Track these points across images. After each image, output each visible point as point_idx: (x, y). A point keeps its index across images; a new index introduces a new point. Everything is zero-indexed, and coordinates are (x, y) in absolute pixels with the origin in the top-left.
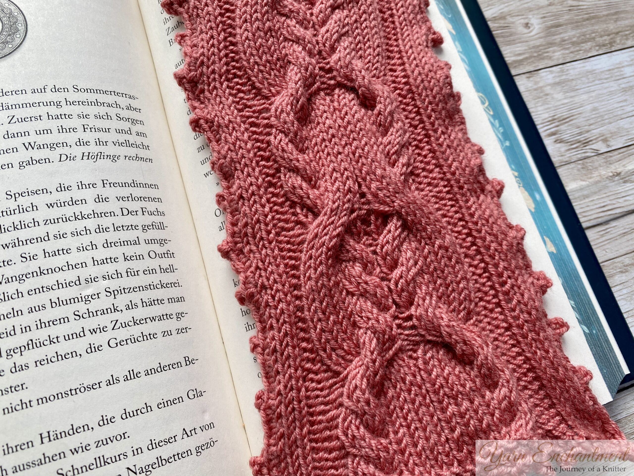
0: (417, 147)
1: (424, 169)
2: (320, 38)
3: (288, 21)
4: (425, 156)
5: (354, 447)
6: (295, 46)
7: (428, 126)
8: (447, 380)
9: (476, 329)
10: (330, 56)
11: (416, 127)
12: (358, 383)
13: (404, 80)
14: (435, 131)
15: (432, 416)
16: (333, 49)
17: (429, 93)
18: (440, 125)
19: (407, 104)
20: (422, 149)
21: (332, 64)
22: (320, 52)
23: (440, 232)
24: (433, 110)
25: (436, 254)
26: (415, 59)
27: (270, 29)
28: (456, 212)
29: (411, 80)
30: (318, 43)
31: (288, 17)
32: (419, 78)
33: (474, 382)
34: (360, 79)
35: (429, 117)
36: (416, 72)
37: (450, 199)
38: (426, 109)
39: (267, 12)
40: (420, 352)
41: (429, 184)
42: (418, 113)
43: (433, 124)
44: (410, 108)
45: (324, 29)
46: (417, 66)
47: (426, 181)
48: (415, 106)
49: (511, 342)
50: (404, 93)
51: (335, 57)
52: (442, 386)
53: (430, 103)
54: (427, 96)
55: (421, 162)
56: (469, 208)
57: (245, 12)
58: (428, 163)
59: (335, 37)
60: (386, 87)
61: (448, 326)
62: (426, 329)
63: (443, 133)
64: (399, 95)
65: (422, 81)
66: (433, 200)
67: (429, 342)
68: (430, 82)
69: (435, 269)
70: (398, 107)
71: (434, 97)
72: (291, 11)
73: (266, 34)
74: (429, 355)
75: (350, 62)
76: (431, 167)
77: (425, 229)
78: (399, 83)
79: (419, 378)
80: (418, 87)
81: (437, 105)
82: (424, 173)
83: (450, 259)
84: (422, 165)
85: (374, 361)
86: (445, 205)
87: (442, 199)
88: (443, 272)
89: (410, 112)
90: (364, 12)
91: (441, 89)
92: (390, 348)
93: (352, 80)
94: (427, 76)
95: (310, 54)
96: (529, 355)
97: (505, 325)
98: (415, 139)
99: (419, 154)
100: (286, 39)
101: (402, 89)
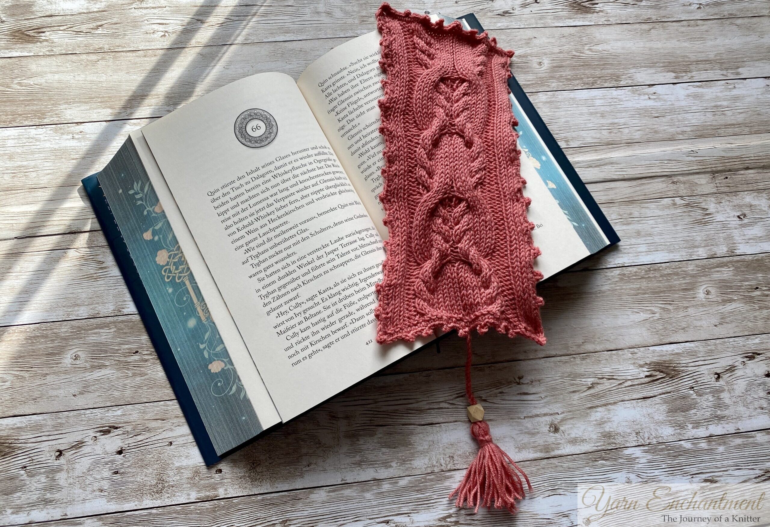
0: (489, 172)
1: (489, 183)
2: (453, 108)
3: (440, 96)
4: (492, 177)
5: (420, 294)
6: (441, 109)
7: (498, 163)
9: (488, 262)
10: (456, 118)
11: (491, 162)
13: (491, 138)
14: (500, 166)
16: (458, 115)
17: (502, 146)
18: (504, 164)
19: (490, 150)
20: (491, 173)
21: (456, 122)
22: (451, 115)
23: (485, 214)
24: (502, 156)
25: (480, 223)
26: (500, 128)
27: (431, 98)
28: (499, 207)
29: (495, 139)
30: (452, 110)
31: (441, 94)
32: (499, 138)
34: (467, 133)
35: (499, 159)
36: (498, 135)
37: (498, 201)
38: (498, 155)
39: (432, 89)
40: (457, 264)
41: (489, 191)
42: (494, 156)
43: (500, 163)
44: (491, 152)
45: (456, 105)
46: (500, 132)
47: (488, 189)
48: (494, 152)
49: (507, 273)
50: (489, 144)
51: (458, 119)
53: (502, 152)
54: (501, 148)
55: (489, 179)
56: (506, 207)
57: (421, 86)
58: (492, 181)
59: (461, 109)
60: (480, 140)
61: (473, 255)
62: (463, 254)
63: (504, 168)
64: (487, 145)
65: (500, 140)
66: (489, 199)
67: (462, 260)
68: (504, 141)
69: (477, 230)
70: (484, 151)
71: (505, 149)
72: (443, 92)
73: (428, 99)
74: (461, 266)
75: (465, 124)
76: (493, 183)
77: (478, 211)
78: (488, 139)
79: (453, 275)
80: (497, 143)
81: (505, 154)
82: (488, 185)
83: (486, 227)
84: (488, 181)
85: (436, 263)
86: (494, 203)
87: (494, 199)
88: (481, 232)
89: (490, 154)
90: (480, 100)
91: (509, 146)
92: (445, 259)
93: (463, 133)
94: (503, 138)
95: (447, 115)
96: (513, 282)
97: (506, 265)
98: (489, 168)
99: (489, 176)
100: (437, 105)
101: (489, 142)
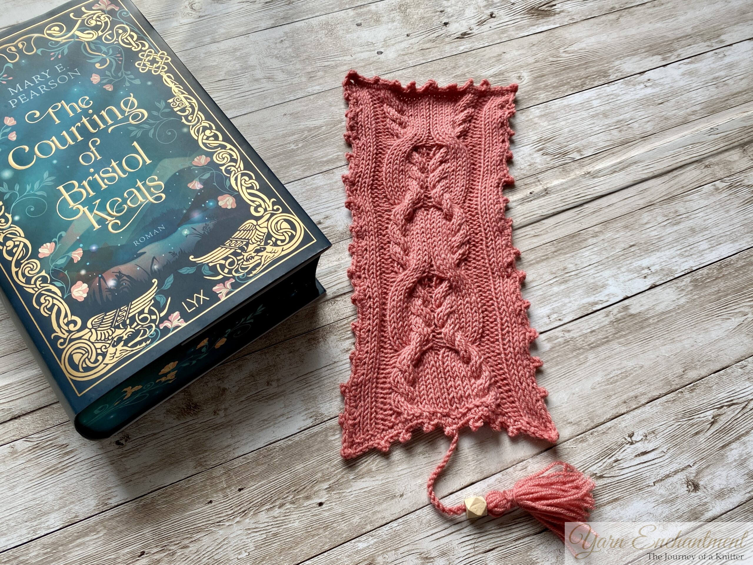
0: (474, 245)
1: (474, 259)
2: (429, 179)
3: (414, 167)
4: (478, 252)
5: (396, 387)
6: (414, 181)
7: (483, 235)
8: (452, 369)
9: (477, 349)
10: (432, 189)
11: (477, 234)
12: (406, 356)
13: (475, 207)
14: (487, 238)
15: (440, 384)
16: (434, 186)
17: (488, 216)
18: (491, 235)
19: (474, 221)
20: (477, 247)
21: (432, 195)
22: (427, 187)
23: (469, 295)
24: (488, 226)
25: (464, 305)
26: (485, 195)
27: (402, 170)
28: (488, 286)
29: (479, 208)
30: (427, 182)
31: (414, 165)
32: (484, 207)
33: (467, 373)
34: (445, 205)
35: (485, 230)
36: (483, 203)
37: (485, 278)
38: (484, 225)
39: (403, 161)
40: (442, 352)
41: (475, 268)
42: (479, 226)
43: (486, 234)
44: (475, 223)
45: (432, 175)
46: (485, 199)
47: (473, 265)
48: (479, 222)
49: (499, 361)
50: (473, 214)
51: (434, 191)
52: (448, 371)
53: (487, 222)
54: (486, 218)
55: (474, 254)
56: (495, 285)
57: (391, 158)
58: (478, 256)
59: (437, 179)
60: (462, 210)
61: (459, 341)
62: (447, 341)
63: (492, 240)
64: (470, 215)
65: (485, 209)
66: (475, 277)
67: (448, 347)
68: (489, 210)
69: (462, 313)
70: (467, 221)
71: (491, 219)
72: (417, 162)
73: (399, 172)
74: (446, 354)
75: (442, 195)
76: (479, 258)
77: (461, 291)
78: (472, 208)
79: (438, 364)
80: (482, 212)
81: (492, 224)
82: (474, 261)
83: (472, 309)
84: (474, 256)
85: (416, 348)
86: (482, 281)
87: (481, 277)
88: (466, 315)
89: (475, 225)
90: (460, 165)
91: (496, 215)
92: (426, 345)
93: (441, 205)
94: (489, 207)
95: (422, 187)
96: (506, 370)
97: (497, 351)
98: (474, 241)
99: (474, 250)
100: (409, 177)
101: (473, 212)
